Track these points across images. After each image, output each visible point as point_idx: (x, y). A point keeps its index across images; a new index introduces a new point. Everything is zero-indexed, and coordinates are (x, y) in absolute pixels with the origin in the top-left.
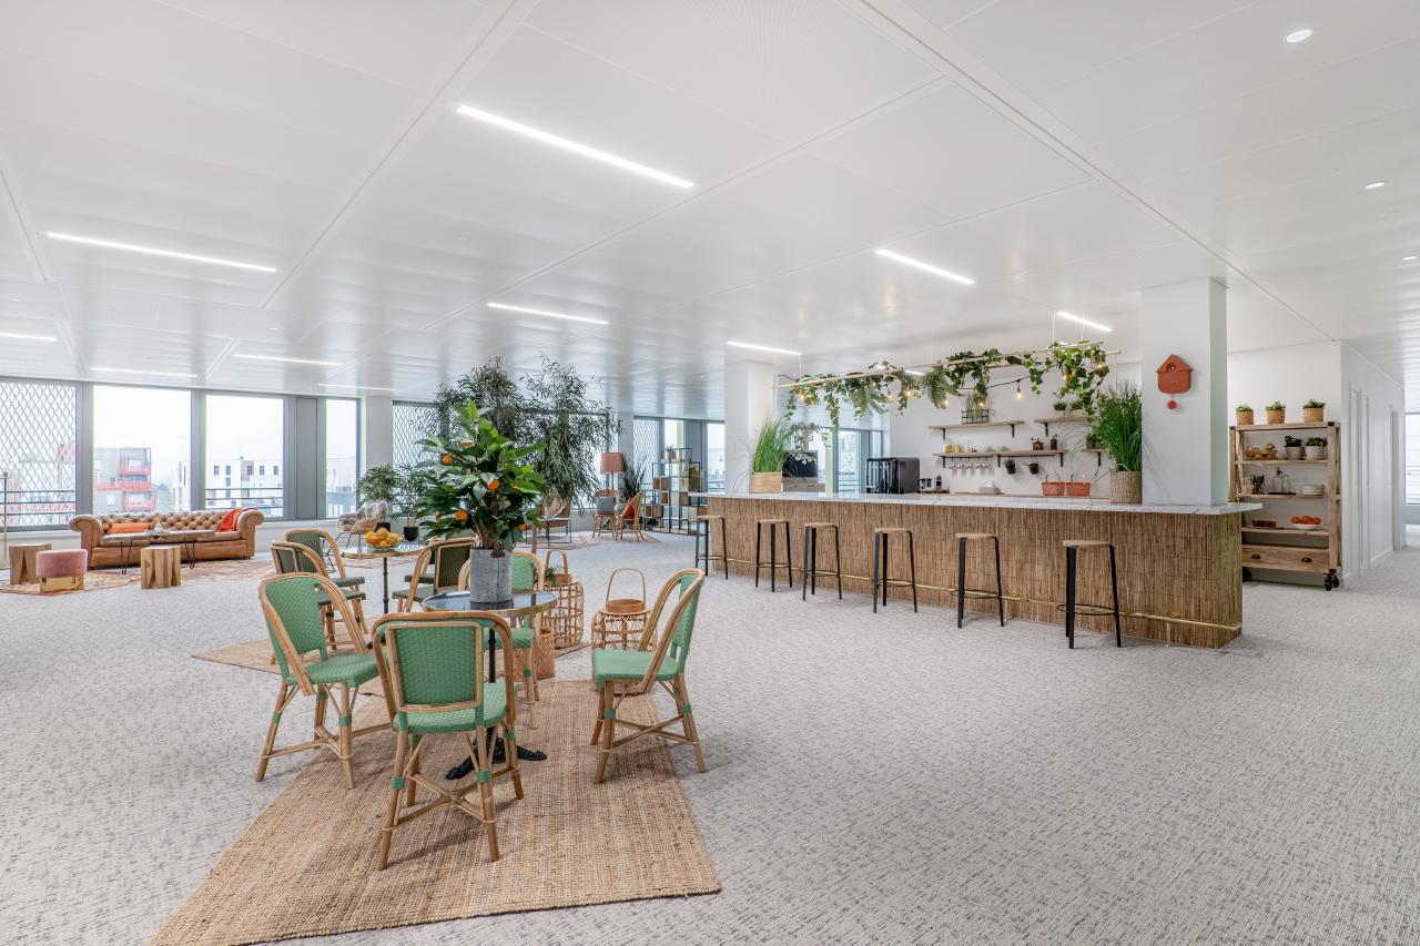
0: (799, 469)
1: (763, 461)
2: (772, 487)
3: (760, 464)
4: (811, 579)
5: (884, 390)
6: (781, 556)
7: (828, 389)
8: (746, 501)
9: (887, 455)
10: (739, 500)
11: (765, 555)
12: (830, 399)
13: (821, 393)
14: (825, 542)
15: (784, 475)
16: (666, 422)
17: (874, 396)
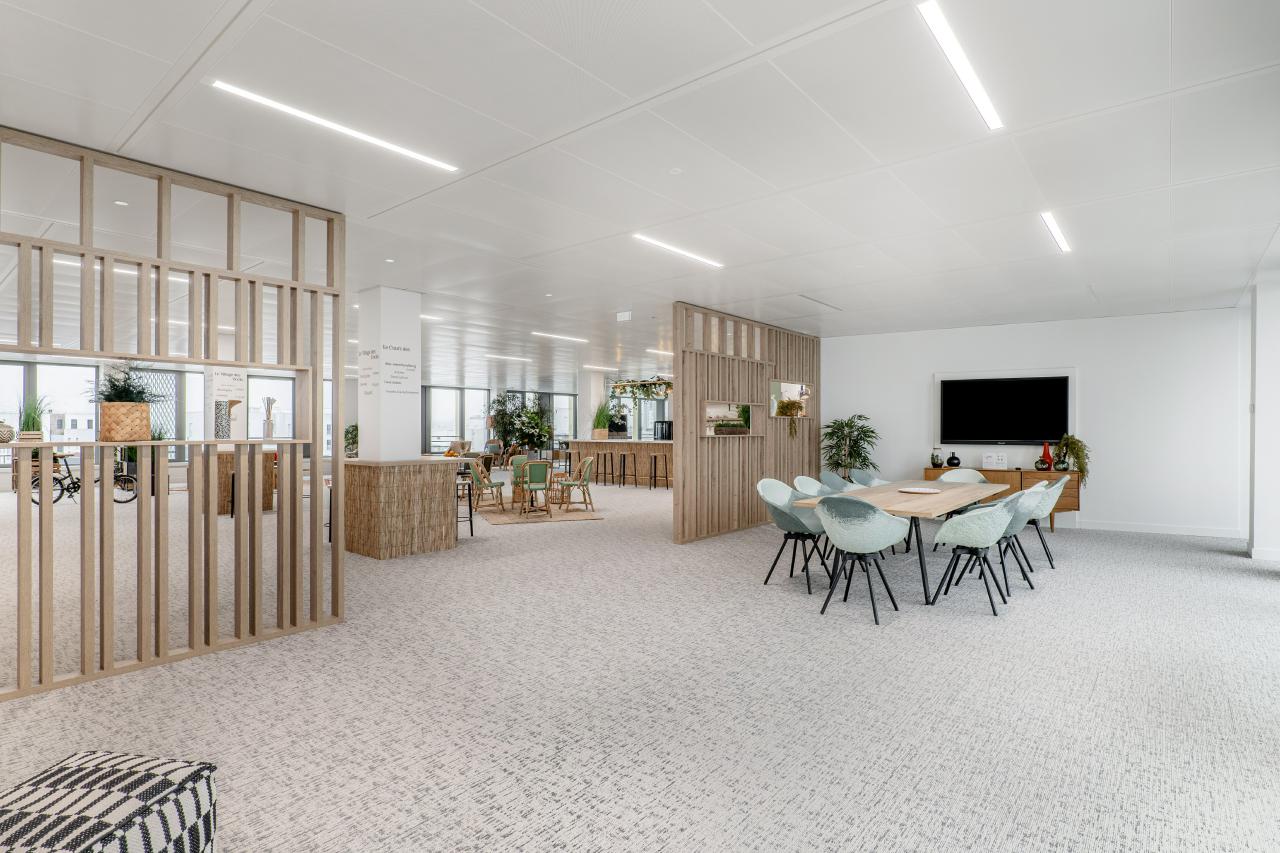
0: (617, 427)
1: (598, 424)
2: (603, 436)
3: (597, 424)
4: (622, 480)
5: (658, 389)
6: (609, 470)
7: (632, 387)
8: (590, 443)
9: (666, 420)
10: (586, 443)
11: (601, 470)
12: (633, 392)
13: (629, 389)
14: (629, 461)
15: (610, 431)
17: (653, 392)
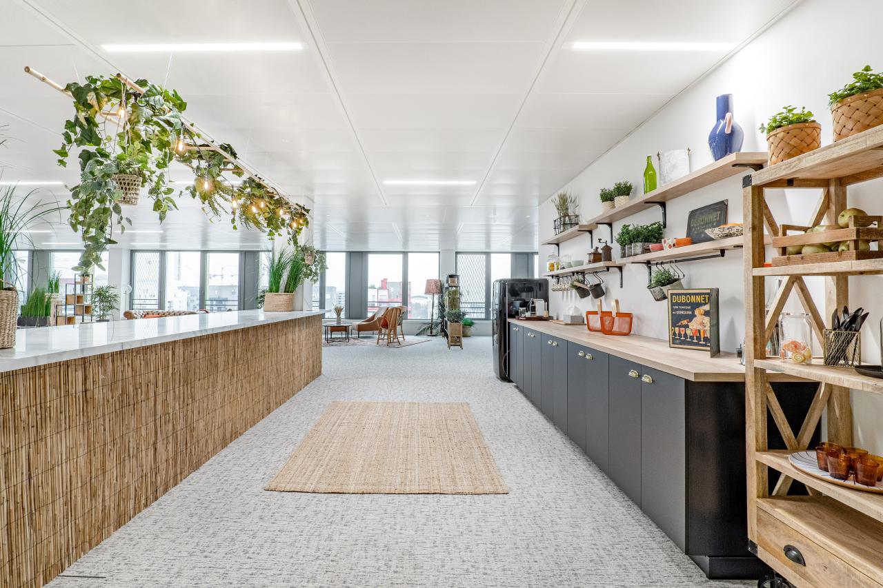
16: (493, 256)
